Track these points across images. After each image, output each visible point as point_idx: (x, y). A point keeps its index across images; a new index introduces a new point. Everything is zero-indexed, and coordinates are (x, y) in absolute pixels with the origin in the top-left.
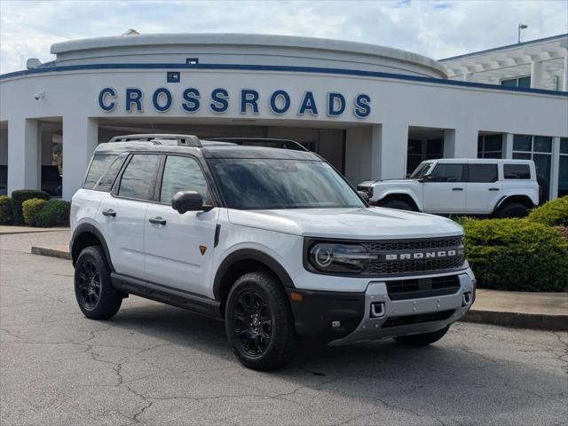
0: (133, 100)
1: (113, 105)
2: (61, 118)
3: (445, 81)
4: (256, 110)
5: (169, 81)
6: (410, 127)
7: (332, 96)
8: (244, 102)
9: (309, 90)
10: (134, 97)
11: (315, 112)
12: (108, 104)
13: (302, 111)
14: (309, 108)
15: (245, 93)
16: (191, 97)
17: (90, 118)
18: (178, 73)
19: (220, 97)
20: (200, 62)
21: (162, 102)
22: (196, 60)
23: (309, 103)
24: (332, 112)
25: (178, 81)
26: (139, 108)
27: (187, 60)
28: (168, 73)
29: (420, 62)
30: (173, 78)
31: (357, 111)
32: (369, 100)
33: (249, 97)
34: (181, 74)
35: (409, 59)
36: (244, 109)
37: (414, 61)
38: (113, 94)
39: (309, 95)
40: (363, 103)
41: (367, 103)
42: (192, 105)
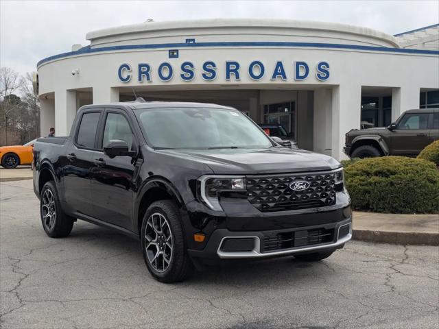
0: (144, 73)
1: (129, 77)
2: (92, 88)
3: (396, 49)
4: (237, 77)
5: (170, 57)
6: (362, 87)
7: (298, 64)
8: (228, 71)
9: (280, 60)
10: (144, 70)
11: (285, 77)
12: (125, 76)
13: (274, 77)
14: (279, 74)
15: (228, 64)
16: (187, 68)
17: (112, 88)
18: (177, 51)
19: (209, 67)
20: (196, 42)
21: (166, 74)
22: (194, 40)
23: (279, 70)
24: (298, 76)
25: (177, 56)
26: (148, 79)
27: (187, 40)
28: (170, 51)
29: (373, 35)
30: (173, 55)
31: (318, 75)
32: (328, 66)
33: (233, 67)
34: (179, 51)
35: (364, 33)
36: (228, 77)
37: (368, 34)
38: (129, 68)
39: (279, 64)
40: (323, 69)
41: (326, 68)
42: (188, 75)
